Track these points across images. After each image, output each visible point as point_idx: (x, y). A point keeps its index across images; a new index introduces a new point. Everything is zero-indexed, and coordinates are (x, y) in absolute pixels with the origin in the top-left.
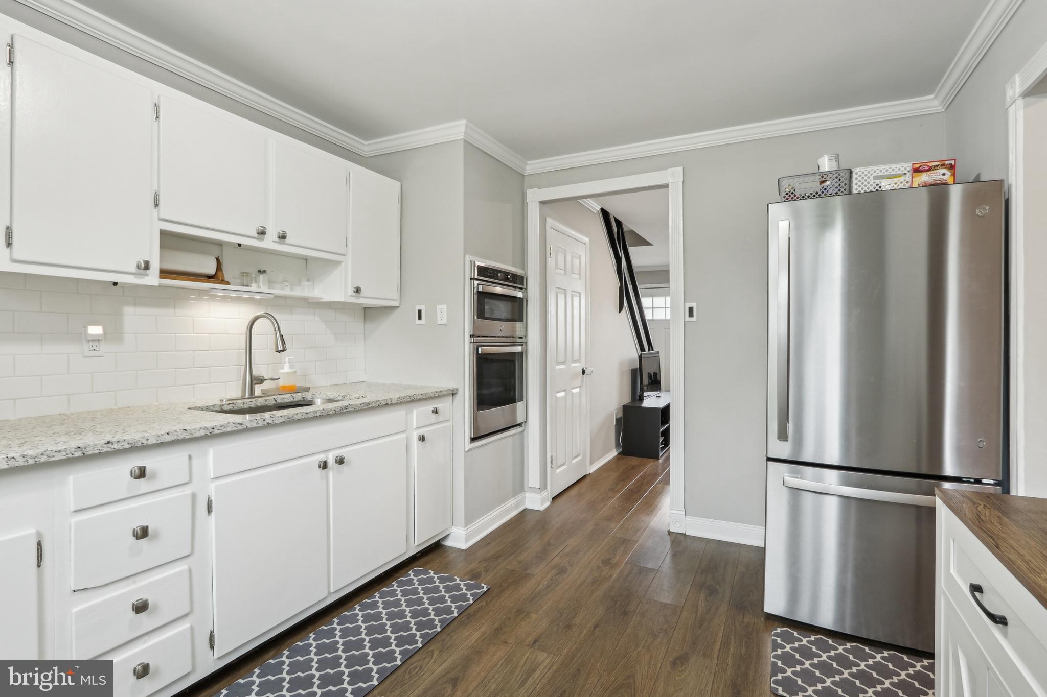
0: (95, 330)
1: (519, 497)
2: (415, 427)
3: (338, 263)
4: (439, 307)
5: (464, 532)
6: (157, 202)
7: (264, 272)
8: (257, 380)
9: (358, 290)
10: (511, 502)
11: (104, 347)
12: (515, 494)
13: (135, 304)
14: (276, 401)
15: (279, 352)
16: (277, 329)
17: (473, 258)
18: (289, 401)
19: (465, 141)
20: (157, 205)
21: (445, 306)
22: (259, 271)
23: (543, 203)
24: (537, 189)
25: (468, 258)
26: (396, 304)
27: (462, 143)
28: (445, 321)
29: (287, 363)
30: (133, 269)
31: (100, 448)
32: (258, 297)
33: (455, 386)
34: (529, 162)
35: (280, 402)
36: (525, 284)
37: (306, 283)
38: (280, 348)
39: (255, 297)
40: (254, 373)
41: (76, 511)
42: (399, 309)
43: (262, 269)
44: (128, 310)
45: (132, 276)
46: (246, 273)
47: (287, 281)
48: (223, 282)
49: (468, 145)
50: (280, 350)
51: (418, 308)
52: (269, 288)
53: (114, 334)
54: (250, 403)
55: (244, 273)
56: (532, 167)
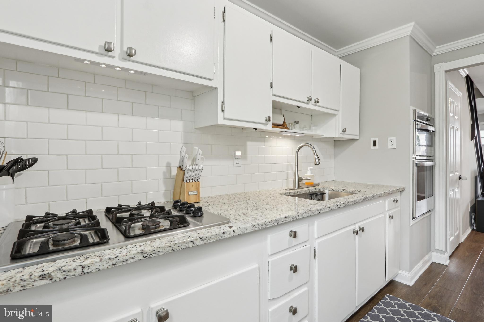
0: (238, 153)
1: (429, 254)
2: (387, 210)
3: (335, 115)
4: (389, 139)
5: (410, 275)
6: (272, 86)
7: (298, 122)
8: (300, 179)
9: (345, 130)
10: (426, 258)
11: (241, 162)
12: (427, 253)
13: (251, 141)
14: (309, 191)
15: (316, 165)
16: (315, 152)
17: (415, 109)
18: (314, 191)
19: (410, 36)
20: (272, 88)
21: (395, 137)
22: (296, 122)
23: (446, 71)
24: (444, 63)
25: (412, 108)
26: (357, 138)
27: (408, 38)
28: (394, 146)
29: (309, 170)
30: (264, 121)
31: (283, 221)
32: (298, 135)
33: (403, 186)
34: (437, 47)
35: (311, 191)
36: (434, 124)
37: (314, 128)
38: (318, 163)
39: (297, 136)
40: (300, 176)
41: (271, 255)
42: (358, 140)
43: (297, 121)
44: (249, 143)
45: (263, 125)
46: (291, 123)
47: (306, 127)
48: (287, 128)
49: (412, 39)
50: (317, 163)
51: (374, 139)
52: (300, 130)
53: (244, 155)
54: (300, 192)
55: (290, 123)
56: (438, 50)
